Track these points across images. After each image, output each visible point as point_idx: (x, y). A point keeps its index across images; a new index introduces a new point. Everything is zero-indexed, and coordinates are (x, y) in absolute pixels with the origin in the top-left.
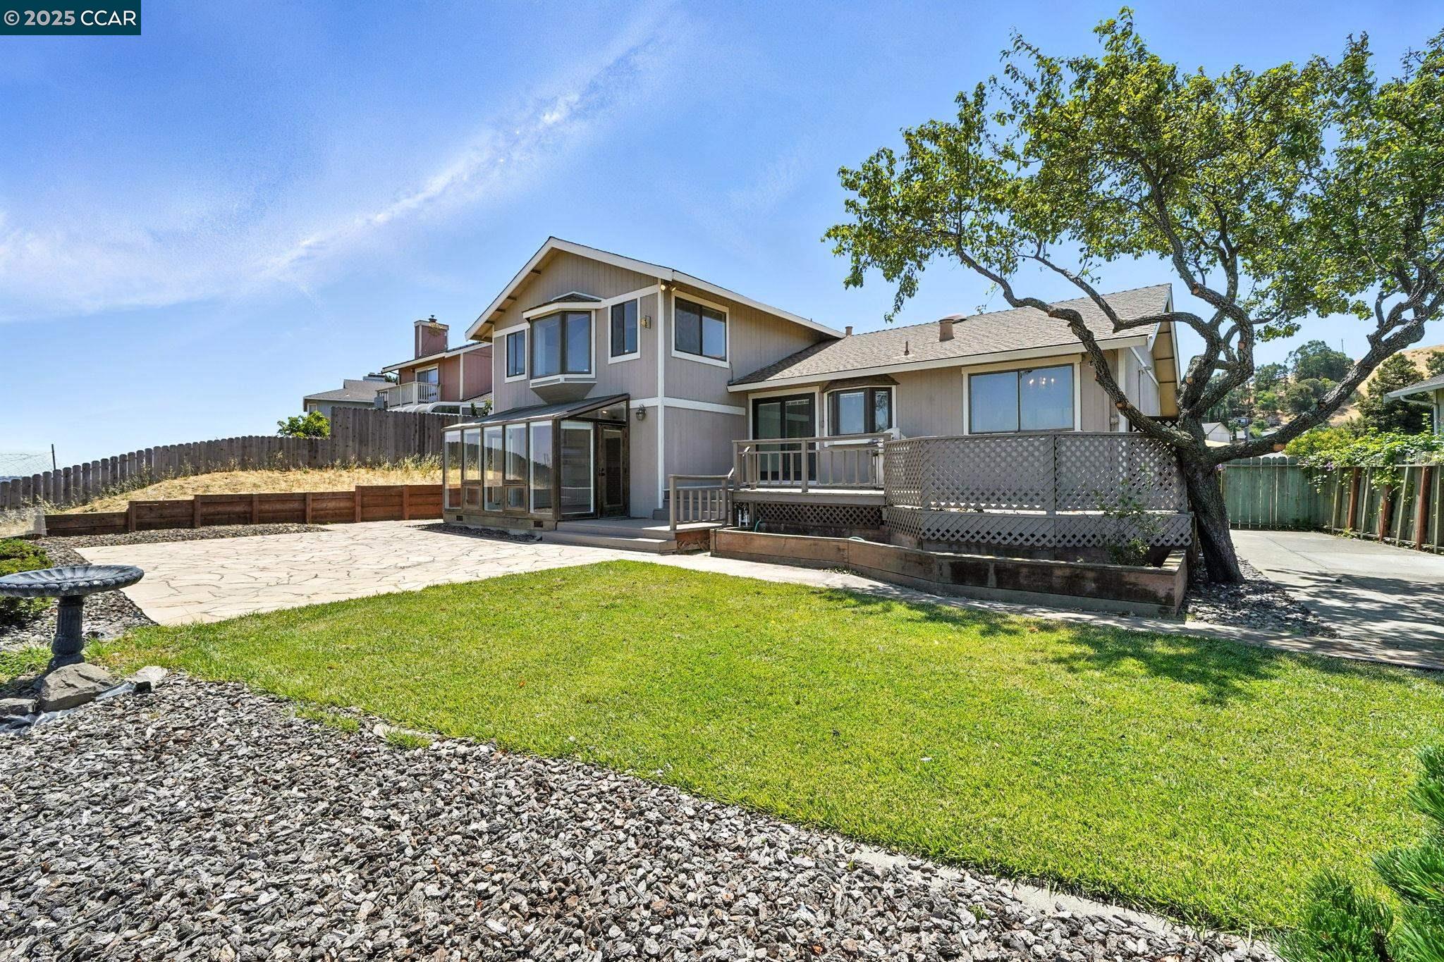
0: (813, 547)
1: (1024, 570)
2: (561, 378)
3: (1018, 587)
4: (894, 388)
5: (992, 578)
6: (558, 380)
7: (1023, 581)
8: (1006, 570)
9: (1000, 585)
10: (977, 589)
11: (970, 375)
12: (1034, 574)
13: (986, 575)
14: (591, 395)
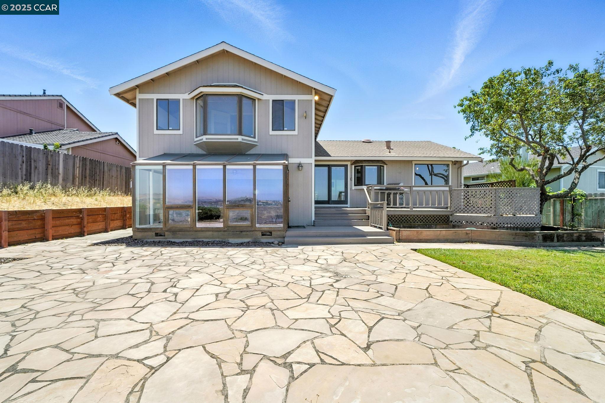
0: (454, 234)
1: (565, 235)
2: (240, 138)
3: (563, 241)
4: (385, 166)
5: (556, 239)
6: (237, 139)
7: (565, 239)
8: (560, 235)
9: (558, 241)
10: (551, 243)
11: (415, 164)
12: (568, 236)
13: (554, 238)
14: (252, 152)
